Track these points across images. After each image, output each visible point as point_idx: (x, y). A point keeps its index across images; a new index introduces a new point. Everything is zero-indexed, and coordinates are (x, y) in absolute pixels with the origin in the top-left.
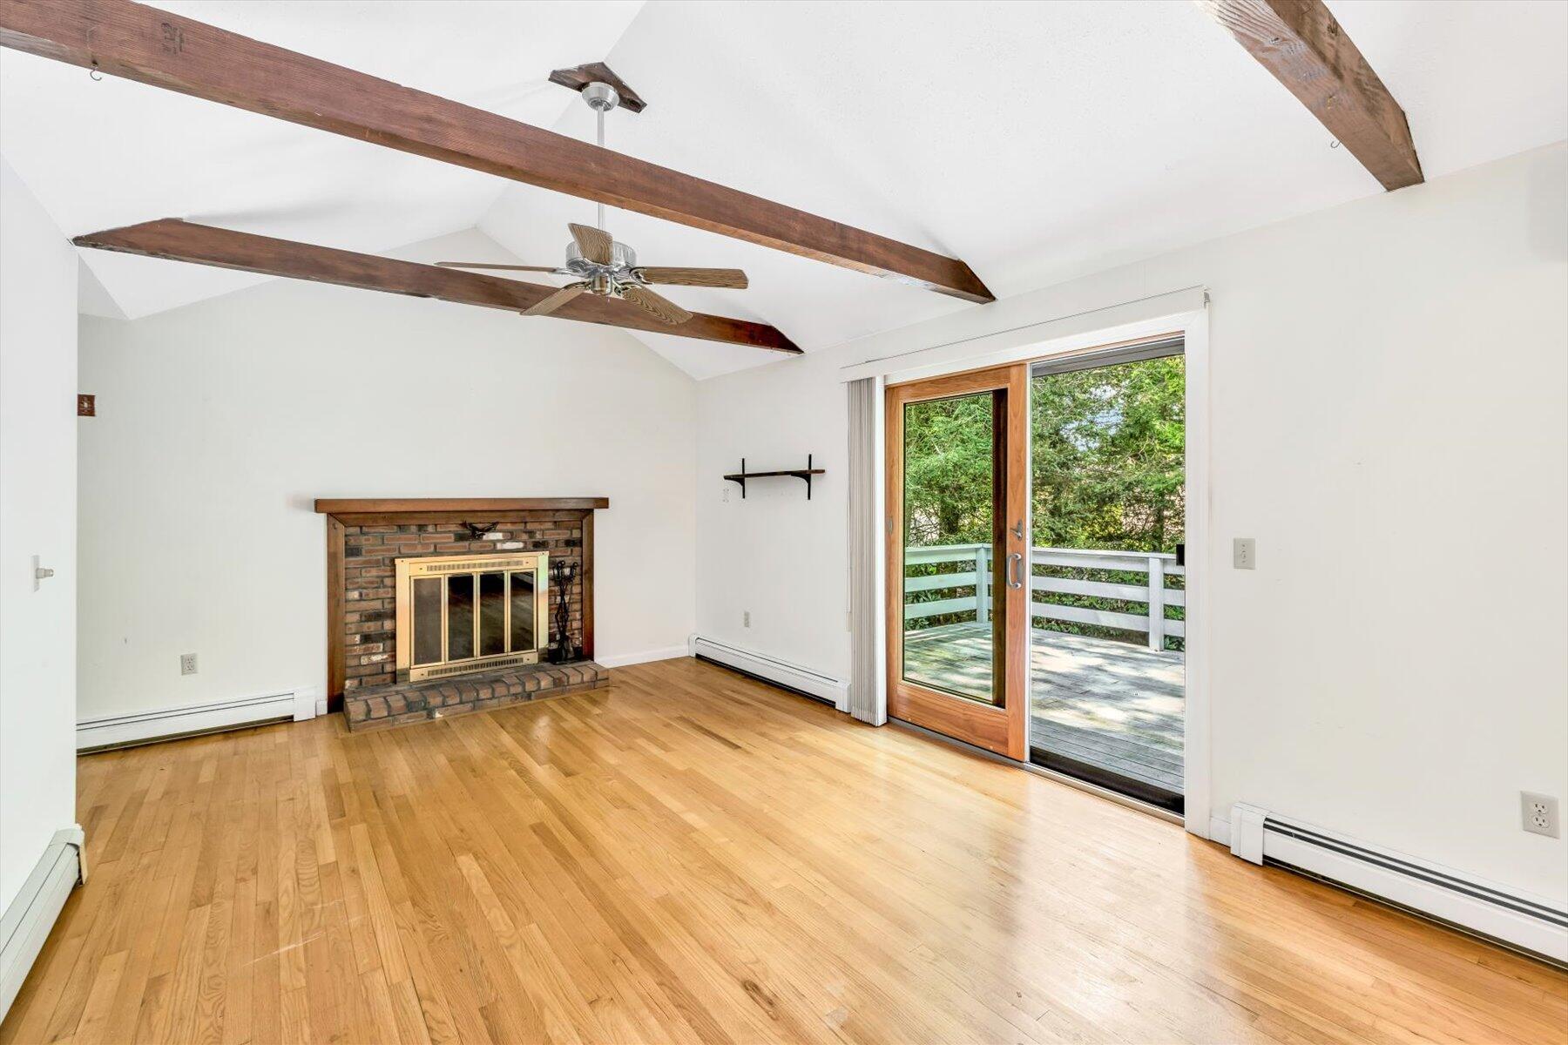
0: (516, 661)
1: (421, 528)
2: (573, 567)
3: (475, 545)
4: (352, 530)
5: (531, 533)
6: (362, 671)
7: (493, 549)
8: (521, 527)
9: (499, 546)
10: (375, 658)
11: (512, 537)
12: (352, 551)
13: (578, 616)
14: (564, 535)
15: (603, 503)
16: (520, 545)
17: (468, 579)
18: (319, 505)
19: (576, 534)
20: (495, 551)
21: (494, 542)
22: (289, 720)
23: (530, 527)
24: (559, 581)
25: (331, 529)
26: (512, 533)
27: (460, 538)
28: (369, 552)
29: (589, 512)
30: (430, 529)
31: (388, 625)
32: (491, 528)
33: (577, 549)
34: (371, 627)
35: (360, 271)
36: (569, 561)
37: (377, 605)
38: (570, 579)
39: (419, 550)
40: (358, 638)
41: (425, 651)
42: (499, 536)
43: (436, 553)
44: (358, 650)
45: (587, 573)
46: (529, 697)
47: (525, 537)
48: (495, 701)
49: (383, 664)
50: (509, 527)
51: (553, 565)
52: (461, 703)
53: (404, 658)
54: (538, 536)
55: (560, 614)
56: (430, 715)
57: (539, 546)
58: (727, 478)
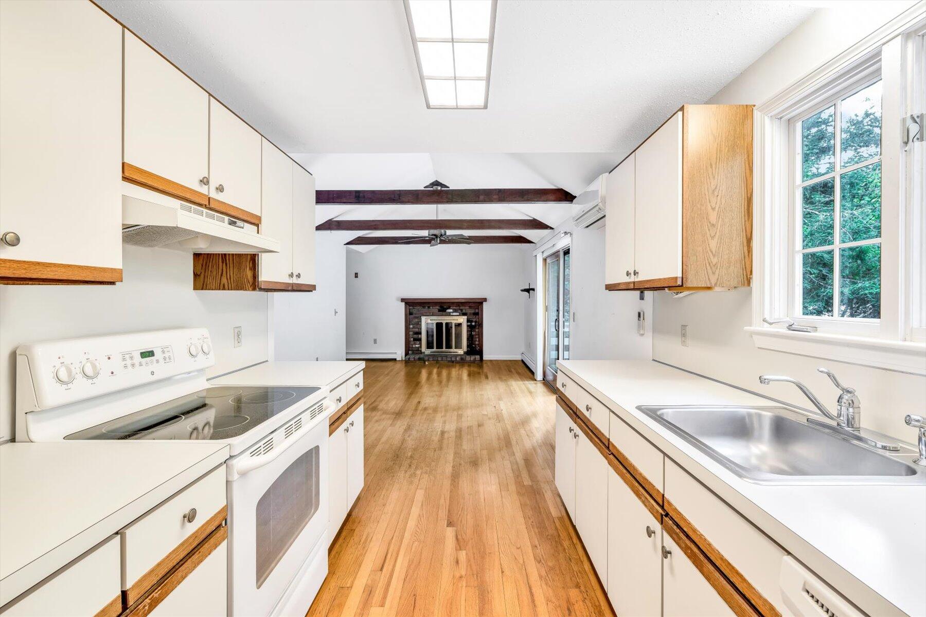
0: (456, 352)
1: (429, 307)
2: (476, 322)
3: (444, 313)
4: (410, 307)
5: (462, 310)
6: (413, 349)
7: (449, 314)
8: (459, 308)
9: (451, 314)
10: (417, 346)
11: (455, 311)
12: (411, 314)
13: (477, 339)
14: (473, 311)
15: (485, 300)
16: (458, 314)
17: (441, 324)
18: (403, 300)
19: (477, 311)
20: (450, 315)
21: (450, 313)
22: (396, 359)
23: (461, 308)
24: (471, 328)
25: (405, 305)
26: (455, 309)
27: (439, 311)
28: (416, 314)
29: (481, 303)
30: (431, 308)
31: (420, 336)
32: (449, 308)
33: (477, 316)
34: (416, 336)
35: (394, 241)
36: (474, 320)
37: (417, 330)
38: (475, 326)
39: (428, 314)
40: (412, 339)
41: (430, 346)
42: (451, 311)
43: (433, 315)
44: (412, 343)
45: (480, 325)
46: (453, 362)
47: (460, 311)
48: (442, 362)
49: (418, 348)
50: (455, 308)
51: (468, 321)
52: (433, 360)
53: (424, 349)
54: (464, 311)
55: (470, 338)
56: (425, 363)
57: (464, 314)
58: (522, 291)
